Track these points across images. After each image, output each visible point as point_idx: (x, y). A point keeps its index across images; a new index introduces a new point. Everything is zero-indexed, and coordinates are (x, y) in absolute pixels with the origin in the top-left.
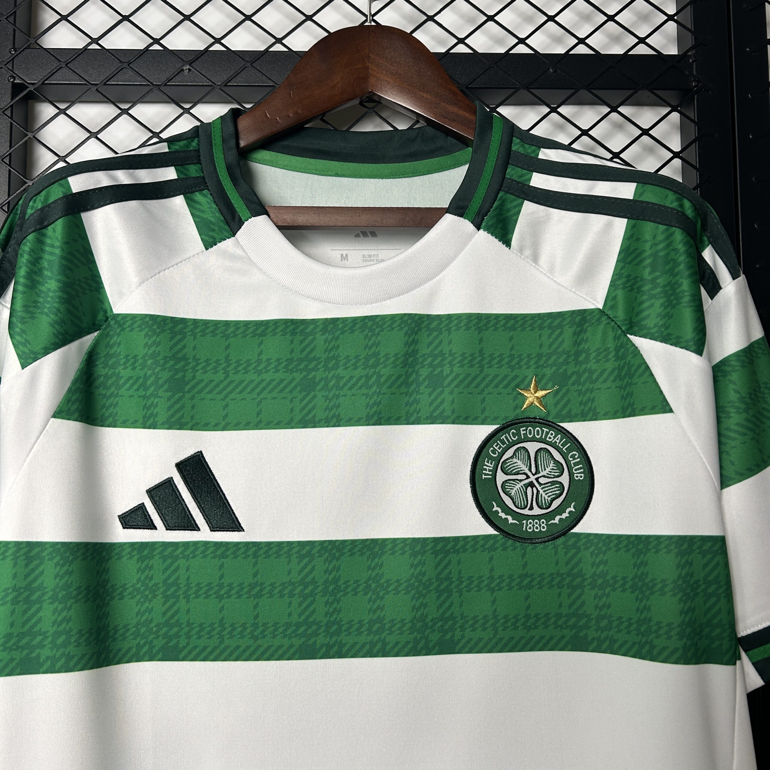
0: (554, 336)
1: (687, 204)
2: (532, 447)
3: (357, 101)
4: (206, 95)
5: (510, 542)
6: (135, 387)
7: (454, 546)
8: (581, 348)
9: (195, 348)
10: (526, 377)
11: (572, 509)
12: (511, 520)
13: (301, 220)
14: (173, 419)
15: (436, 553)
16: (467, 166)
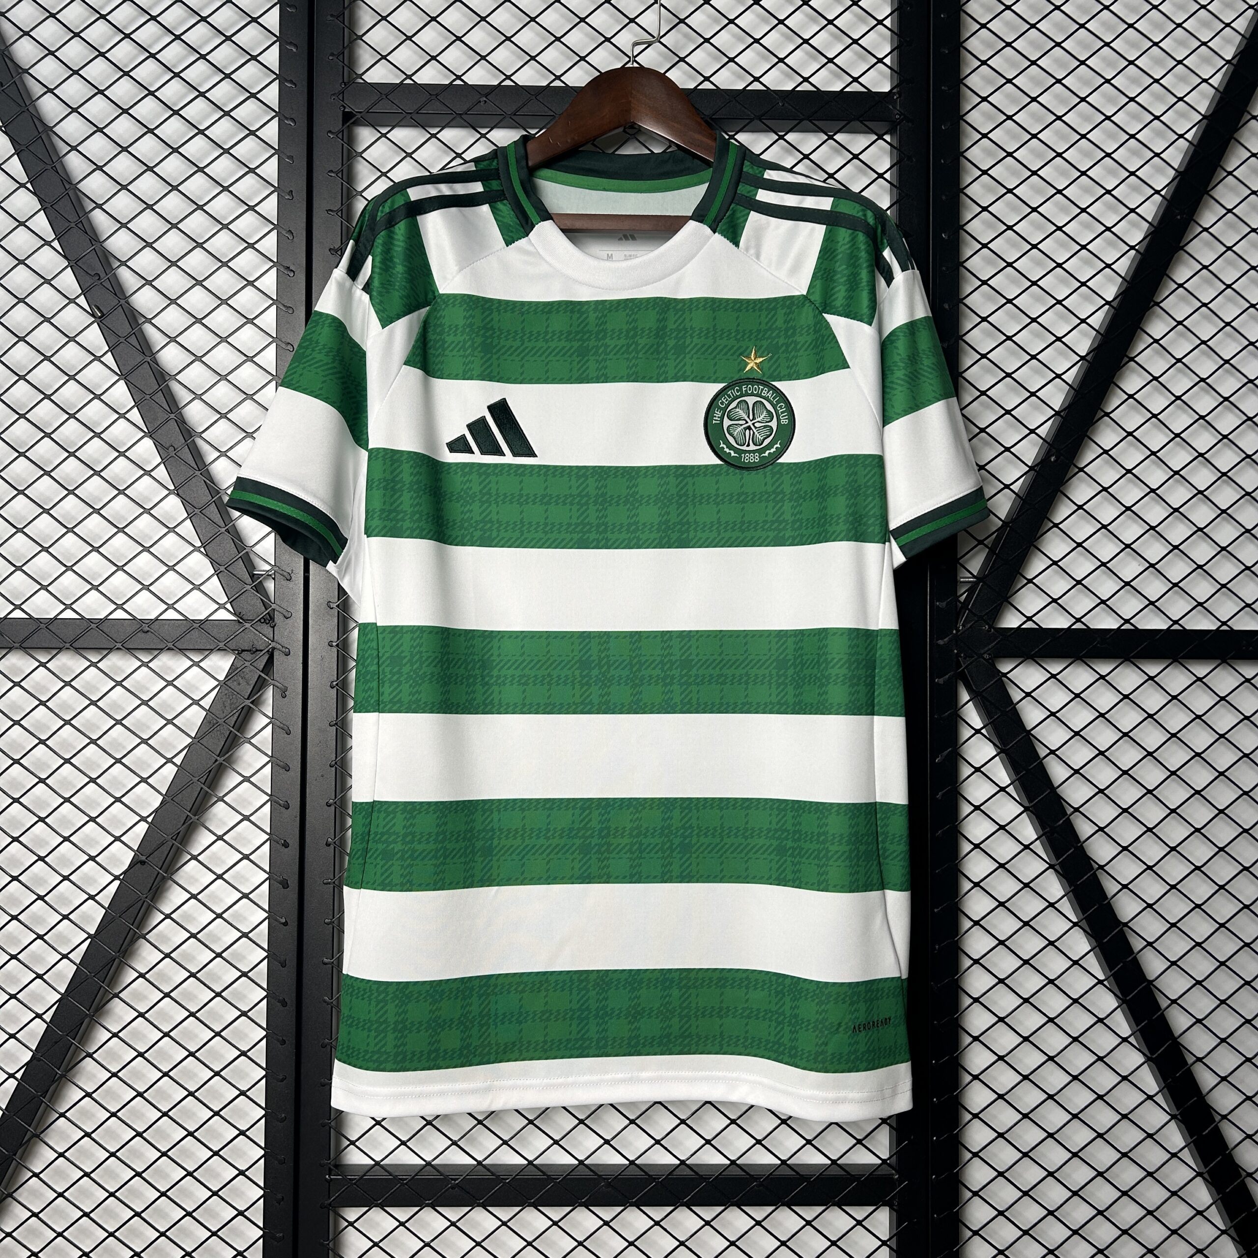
0: (770, 316)
1: (869, 214)
2: (751, 400)
3: (621, 129)
4: (499, 122)
5: (732, 469)
6: (457, 349)
7: (690, 472)
8: (790, 325)
9: (499, 321)
10: (748, 348)
11: (778, 445)
12: (733, 454)
13: (578, 225)
14: (486, 373)
15: (677, 477)
16: (707, 185)
